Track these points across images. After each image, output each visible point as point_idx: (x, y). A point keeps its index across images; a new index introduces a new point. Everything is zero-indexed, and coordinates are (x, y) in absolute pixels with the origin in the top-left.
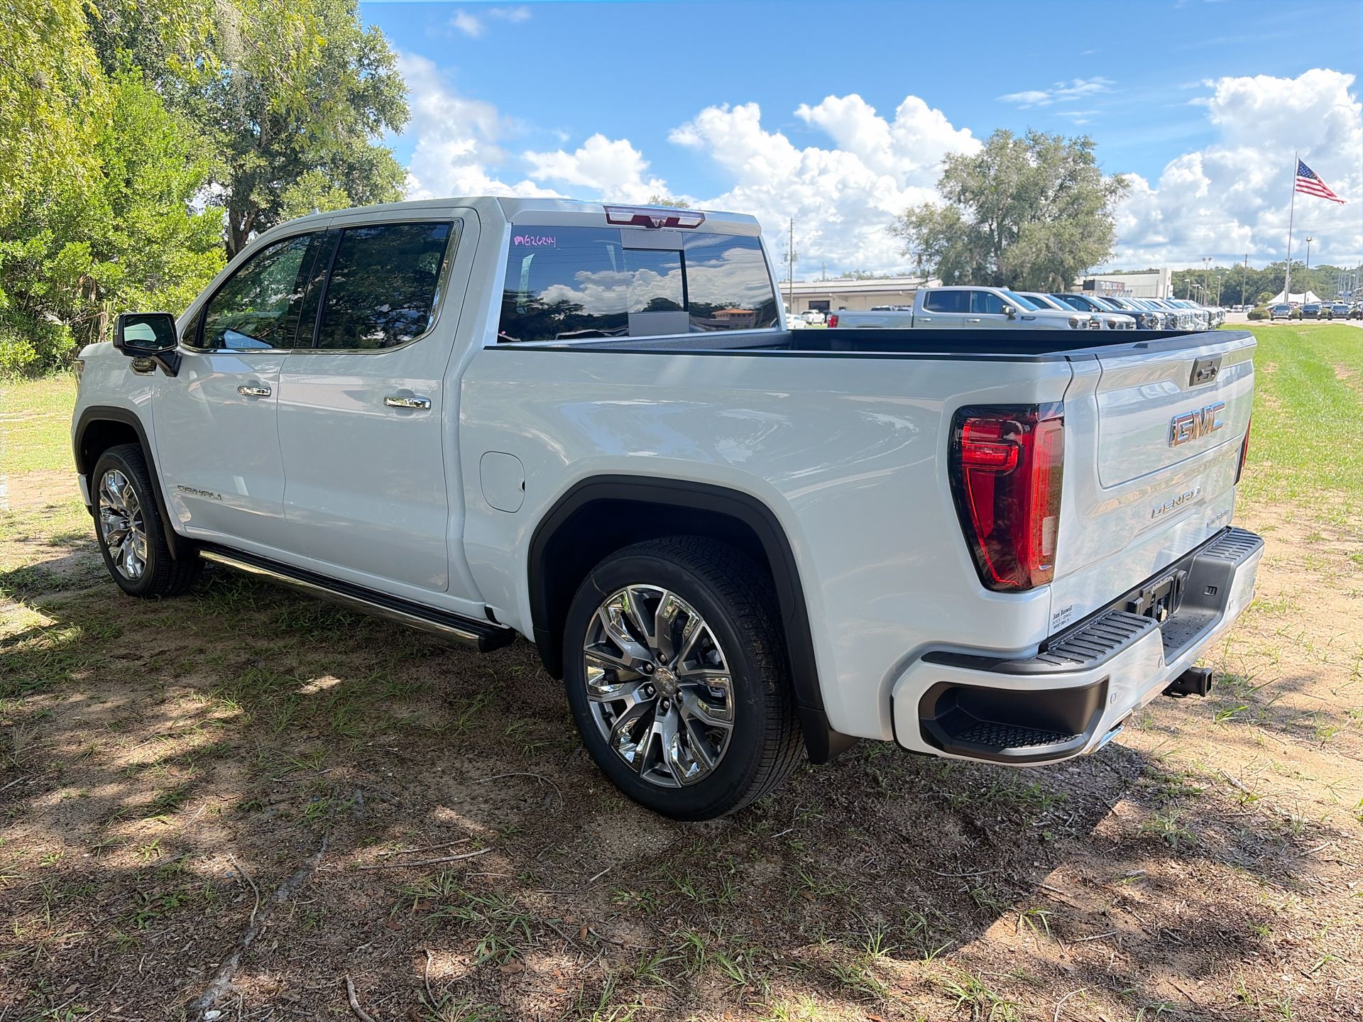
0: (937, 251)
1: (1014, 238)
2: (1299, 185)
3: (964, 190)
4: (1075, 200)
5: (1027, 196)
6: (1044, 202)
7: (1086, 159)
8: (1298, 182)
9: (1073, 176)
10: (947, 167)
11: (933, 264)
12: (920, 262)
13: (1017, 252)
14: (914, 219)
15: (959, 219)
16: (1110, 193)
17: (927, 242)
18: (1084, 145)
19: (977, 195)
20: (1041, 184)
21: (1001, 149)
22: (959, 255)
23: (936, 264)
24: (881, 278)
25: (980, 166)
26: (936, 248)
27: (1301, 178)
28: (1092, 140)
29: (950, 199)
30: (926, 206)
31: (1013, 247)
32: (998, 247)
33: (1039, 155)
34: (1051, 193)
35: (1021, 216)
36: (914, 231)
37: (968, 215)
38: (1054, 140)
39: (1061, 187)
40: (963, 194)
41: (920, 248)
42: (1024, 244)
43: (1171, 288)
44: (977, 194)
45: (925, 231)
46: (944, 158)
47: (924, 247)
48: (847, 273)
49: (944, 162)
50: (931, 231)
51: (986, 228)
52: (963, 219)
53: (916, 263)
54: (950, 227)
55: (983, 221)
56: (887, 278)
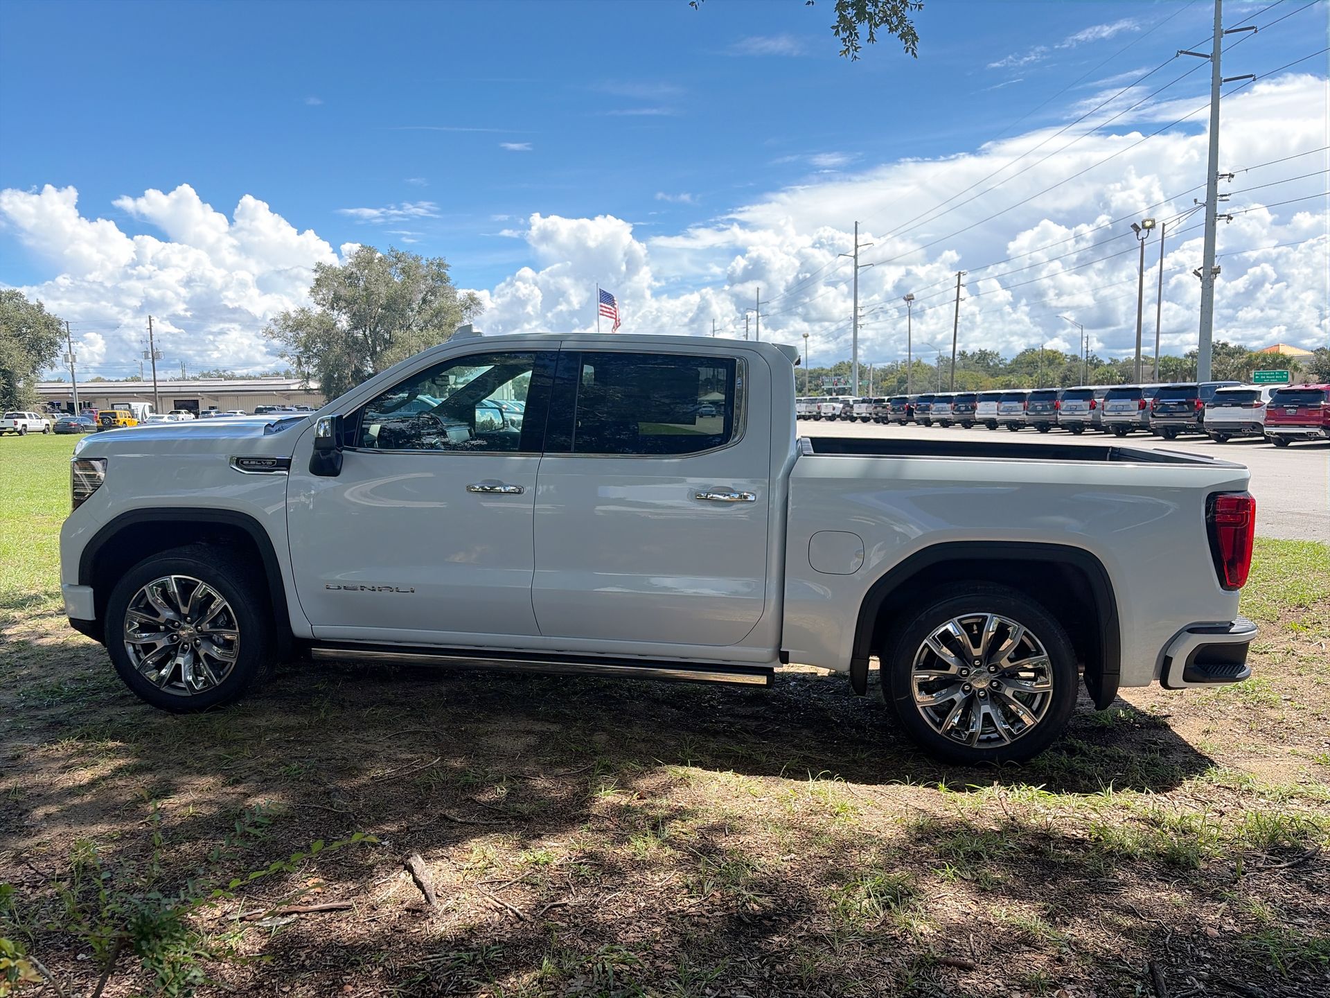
0: (316, 354)
1: (389, 343)
2: (601, 310)
3: (337, 298)
4: (437, 313)
5: (395, 306)
6: (410, 313)
7: (441, 278)
8: (600, 308)
9: (433, 291)
10: (317, 276)
11: (311, 367)
12: (300, 364)
13: (392, 357)
14: (291, 323)
15: (335, 324)
16: (466, 309)
17: (306, 346)
18: (439, 265)
19: (351, 304)
20: (408, 297)
21: (368, 263)
22: (338, 358)
23: (314, 366)
24: (242, 378)
25: (350, 278)
26: (315, 351)
27: (603, 304)
28: (446, 262)
29: (324, 305)
30: (303, 310)
31: (388, 352)
32: (374, 353)
33: (403, 271)
34: (414, 306)
35: (393, 325)
36: (291, 334)
37: (343, 322)
38: (413, 259)
39: (424, 301)
40: (336, 302)
41: (298, 350)
42: (398, 350)
43: (513, 392)
44: (350, 302)
45: (302, 334)
46: (315, 267)
47: (302, 349)
48: (205, 372)
49: (316, 271)
50: (309, 335)
51: (359, 334)
52: (339, 325)
53: (295, 365)
54: (328, 333)
55: (356, 328)
56: (250, 378)
